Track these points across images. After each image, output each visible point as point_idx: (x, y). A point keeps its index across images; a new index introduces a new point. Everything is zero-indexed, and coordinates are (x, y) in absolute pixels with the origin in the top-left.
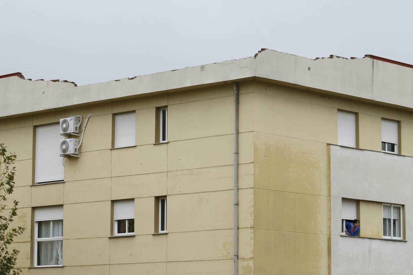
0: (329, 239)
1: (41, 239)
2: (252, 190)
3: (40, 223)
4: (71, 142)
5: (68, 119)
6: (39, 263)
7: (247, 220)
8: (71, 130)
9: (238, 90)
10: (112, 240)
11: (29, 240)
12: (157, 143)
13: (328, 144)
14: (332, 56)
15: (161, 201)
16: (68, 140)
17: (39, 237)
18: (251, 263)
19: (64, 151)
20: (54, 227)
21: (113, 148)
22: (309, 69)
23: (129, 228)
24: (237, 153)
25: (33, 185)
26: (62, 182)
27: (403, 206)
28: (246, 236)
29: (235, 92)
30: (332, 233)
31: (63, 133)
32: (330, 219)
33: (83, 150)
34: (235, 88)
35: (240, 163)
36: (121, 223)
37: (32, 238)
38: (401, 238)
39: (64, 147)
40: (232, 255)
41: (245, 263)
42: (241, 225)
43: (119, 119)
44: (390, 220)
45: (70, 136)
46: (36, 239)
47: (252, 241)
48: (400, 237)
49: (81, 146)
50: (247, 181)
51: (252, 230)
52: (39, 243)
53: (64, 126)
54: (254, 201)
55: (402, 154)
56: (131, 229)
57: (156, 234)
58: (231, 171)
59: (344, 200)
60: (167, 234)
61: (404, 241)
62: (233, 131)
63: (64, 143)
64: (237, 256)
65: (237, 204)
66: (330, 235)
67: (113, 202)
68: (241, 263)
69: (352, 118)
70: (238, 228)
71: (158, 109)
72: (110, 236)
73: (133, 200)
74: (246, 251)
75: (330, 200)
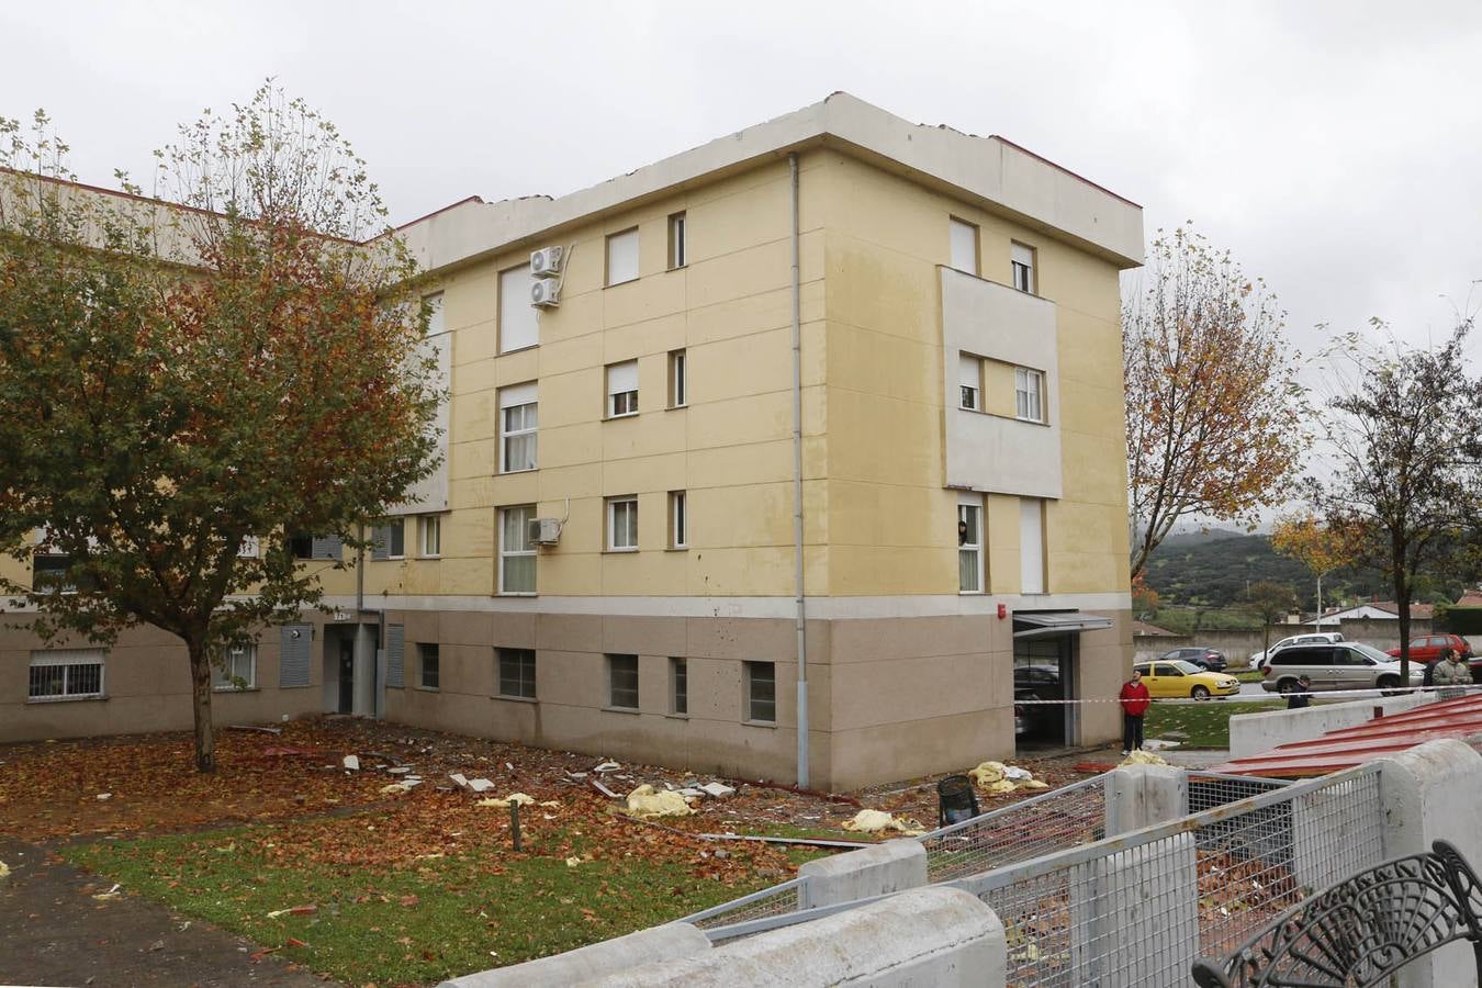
0: (942, 413)
1: (509, 434)
2: (823, 324)
3: (508, 410)
4: (546, 284)
5: (541, 251)
6: (507, 468)
7: (815, 371)
8: (546, 267)
9: (797, 165)
10: (606, 424)
11: (493, 435)
12: (671, 269)
13: (937, 266)
14: (942, 126)
15: (677, 356)
16: (542, 282)
17: (507, 430)
18: (823, 442)
19: (537, 298)
20: (526, 414)
21: (607, 287)
22: (910, 138)
23: (631, 405)
24: (797, 266)
25: (499, 356)
26: (537, 346)
27: (1043, 372)
28: (814, 400)
29: (793, 168)
30: (947, 404)
31: (536, 272)
32: (942, 382)
33: (565, 295)
34: (792, 162)
35: (802, 282)
36: (619, 397)
37: (497, 432)
38: (1041, 421)
39: (537, 292)
40: (791, 433)
41: (814, 444)
42: (804, 383)
43: (615, 242)
44: (1026, 393)
45: (544, 276)
46: (504, 434)
47: (825, 408)
48: (1039, 418)
49: (561, 289)
50: (814, 310)
51: (824, 387)
52: (508, 440)
53: (537, 261)
54: (827, 341)
55: (1040, 295)
56: (634, 406)
57: (671, 409)
58: (788, 297)
59: (964, 354)
60: (687, 407)
61: (1046, 425)
62: (791, 233)
63: (537, 286)
64: (800, 433)
65: (798, 349)
66: (944, 406)
67: (608, 367)
68: (806, 444)
69: (969, 232)
70: (800, 388)
71: (672, 218)
72: (602, 418)
73: (635, 360)
74: (814, 424)
75: (943, 353)
